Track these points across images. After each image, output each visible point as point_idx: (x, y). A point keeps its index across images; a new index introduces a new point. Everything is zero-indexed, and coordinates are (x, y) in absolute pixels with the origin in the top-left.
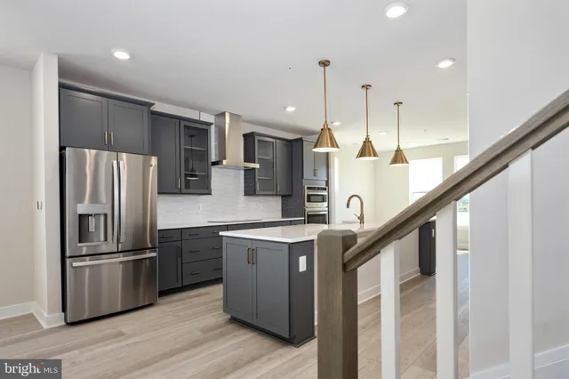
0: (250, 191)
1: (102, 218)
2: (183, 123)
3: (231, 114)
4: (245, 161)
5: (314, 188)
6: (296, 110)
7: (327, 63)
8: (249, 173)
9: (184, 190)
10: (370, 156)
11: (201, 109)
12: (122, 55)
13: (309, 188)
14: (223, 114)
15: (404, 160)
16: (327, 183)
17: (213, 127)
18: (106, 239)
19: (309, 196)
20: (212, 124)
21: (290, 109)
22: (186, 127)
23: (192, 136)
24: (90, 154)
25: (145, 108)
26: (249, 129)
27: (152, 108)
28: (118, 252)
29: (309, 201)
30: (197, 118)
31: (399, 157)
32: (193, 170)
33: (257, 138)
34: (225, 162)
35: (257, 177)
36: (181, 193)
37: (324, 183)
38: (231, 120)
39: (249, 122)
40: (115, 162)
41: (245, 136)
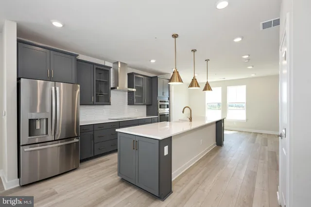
0: (131, 103)
1: (45, 120)
2: (95, 67)
3: (121, 63)
4: (128, 87)
5: (163, 101)
6: (156, 62)
7: (176, 36)
8: (130, 94)
9: (95, 103)
10: (196, 87)
11: (105, 59)
12: (58, 24)
13: (160, 101)
14: (117, 63)
15: (210, 89)
16: (169, 99)
17: (112, 69)
18: (47, 133)
19: (160, 105)
20: (111, 67)
21: (153, 61)
22: (96, 68)
23: (100, 74)
24: (40, 83)
25: (73, 57)
26: (130, 71)
27: (77, 58)
28: (55, 140)
29: (160, 108)
30: (103, 64)
31: (207, 87)
32: (101, 92)
33: (135, 75)
34: (118, 88)
35: (135, 96)
36: (93, 104)
37: (167, 99)
38: (121, 66)
39: (130, 67)
40: (53, 88)
41: (128, 74)
